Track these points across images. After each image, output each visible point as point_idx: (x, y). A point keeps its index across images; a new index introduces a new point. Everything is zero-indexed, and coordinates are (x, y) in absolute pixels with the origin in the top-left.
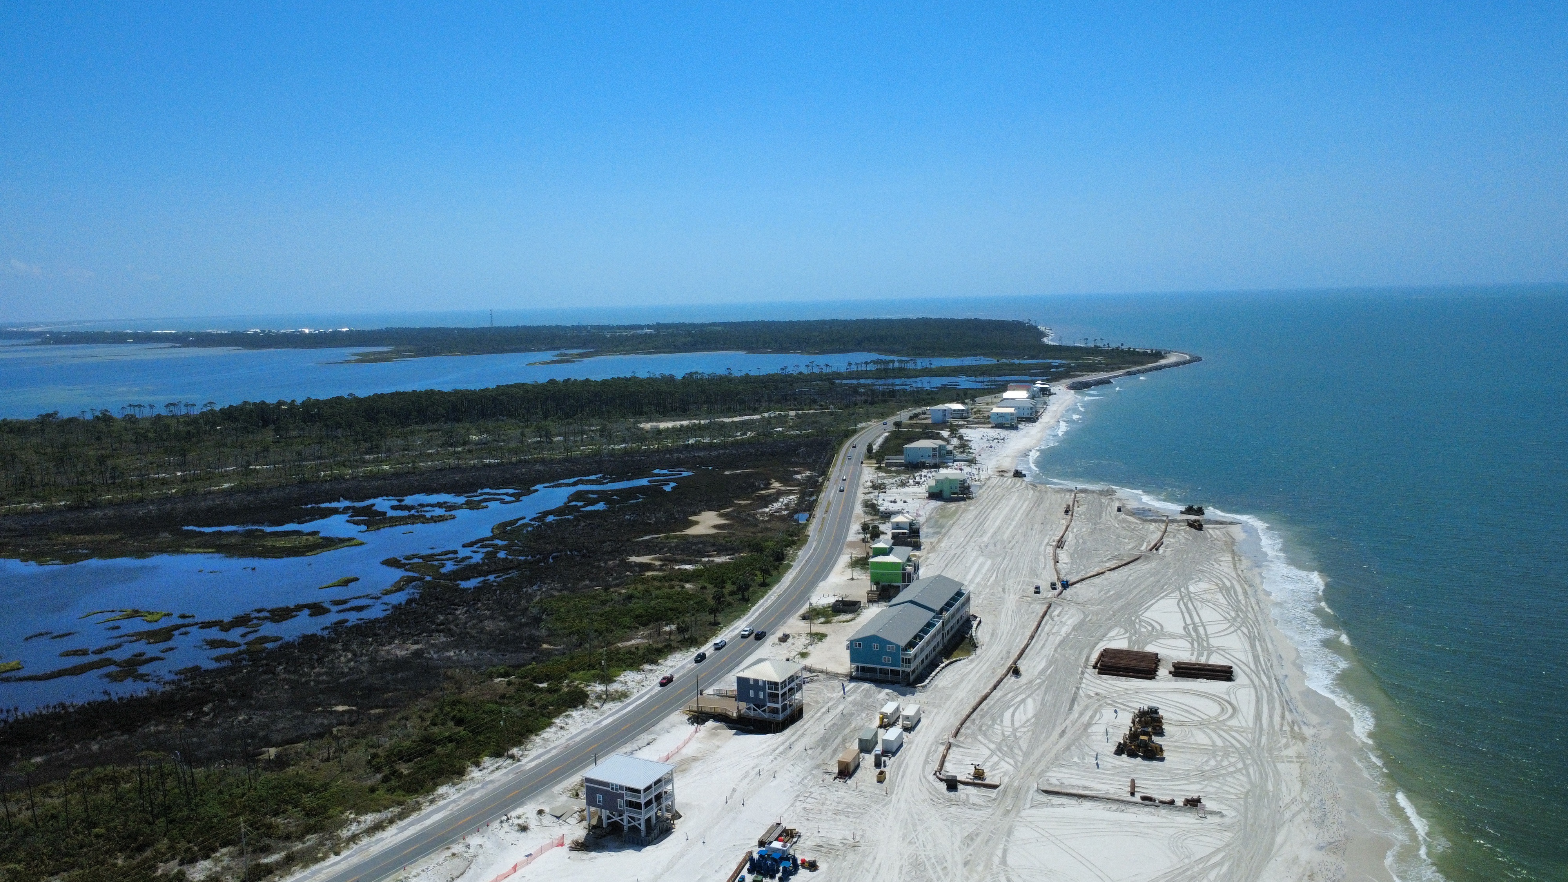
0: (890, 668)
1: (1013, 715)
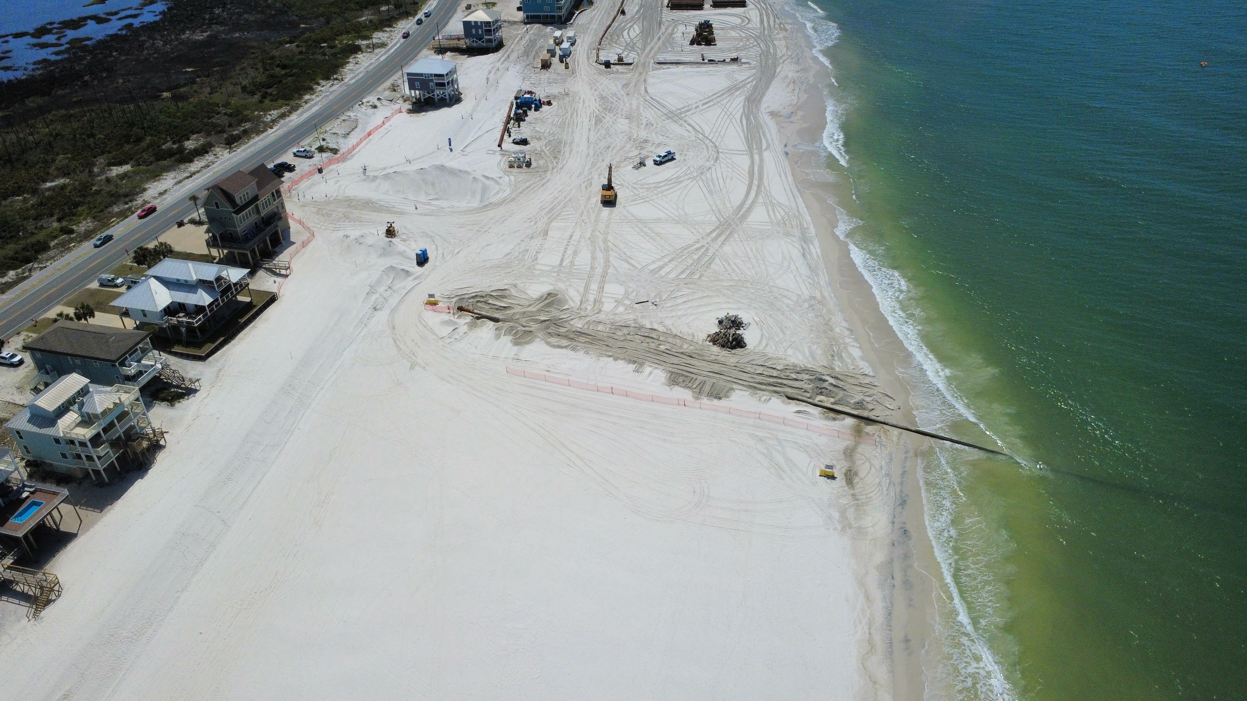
0: (549, 14)
1: (628, 33)
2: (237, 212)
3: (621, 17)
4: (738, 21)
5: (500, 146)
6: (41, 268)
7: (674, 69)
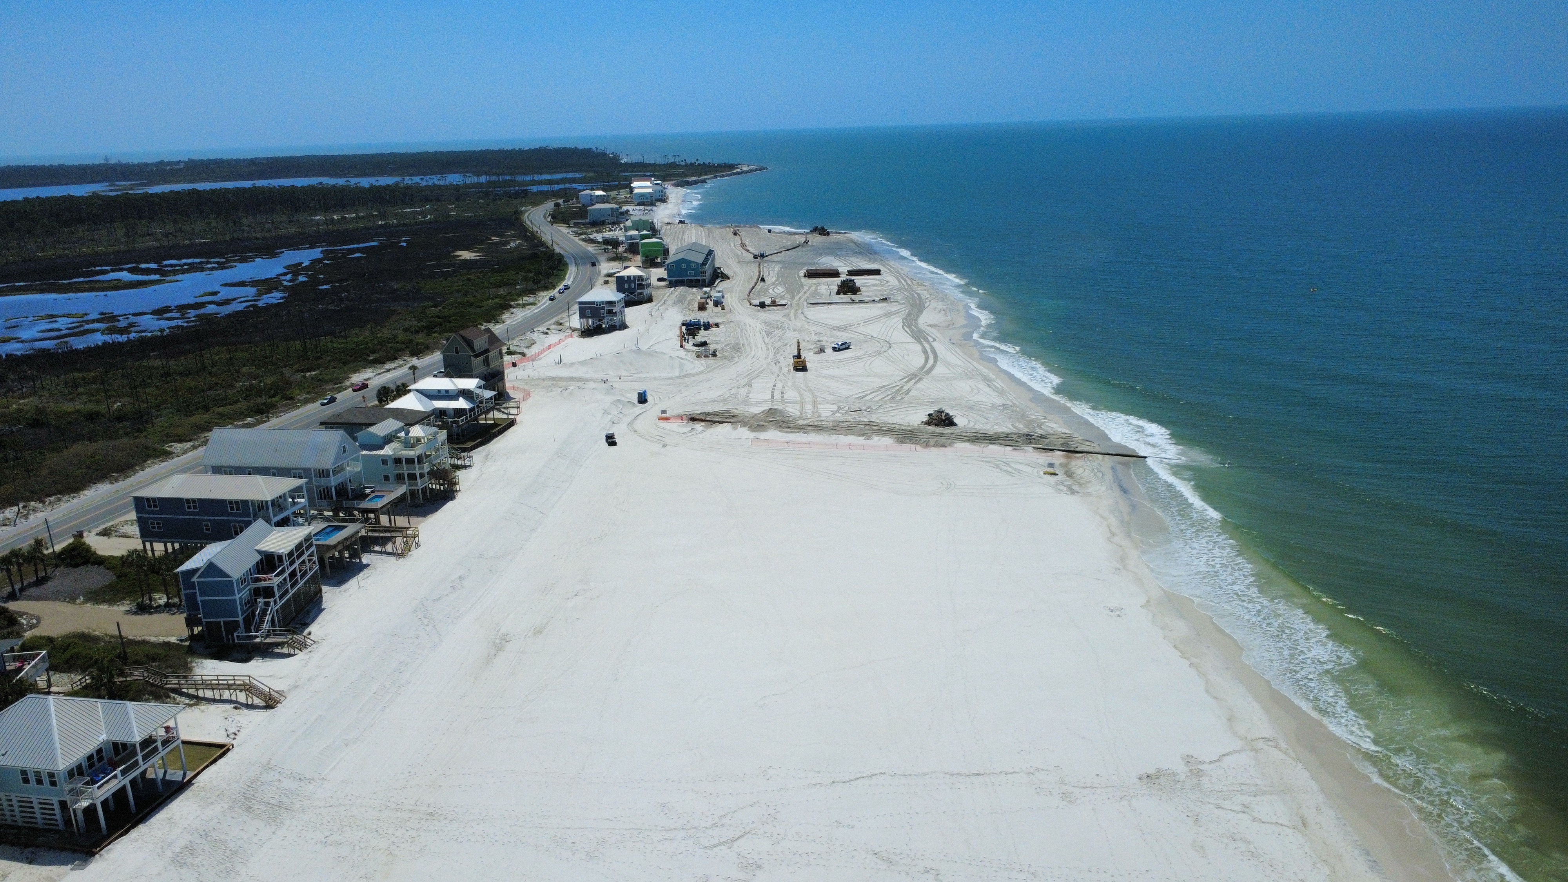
0: (693, 278)
2: (476, 356)
3: (761, 284)
4: (878, 282)
5: (681, 346)
6: (277, 417)
7: (826, 307)
